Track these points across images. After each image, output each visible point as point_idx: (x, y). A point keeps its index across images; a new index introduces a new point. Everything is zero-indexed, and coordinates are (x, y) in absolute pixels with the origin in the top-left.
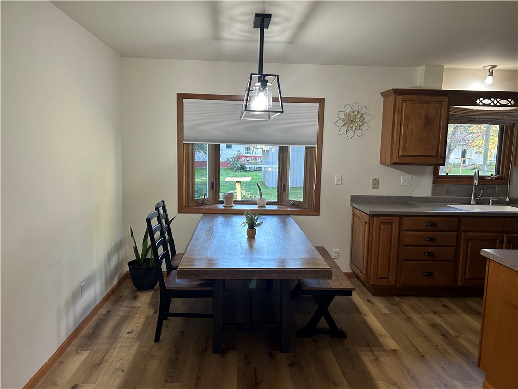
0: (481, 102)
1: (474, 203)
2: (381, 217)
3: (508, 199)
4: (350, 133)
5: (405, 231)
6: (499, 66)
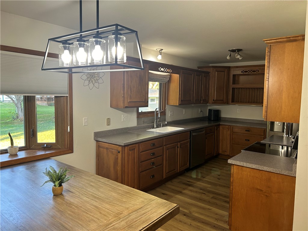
0: (160, 69)
1: (156, 127)
2: (129, 146)
3: (166, 123)
4: (91, 85)
5: (141, 152)
6: (164, 49)
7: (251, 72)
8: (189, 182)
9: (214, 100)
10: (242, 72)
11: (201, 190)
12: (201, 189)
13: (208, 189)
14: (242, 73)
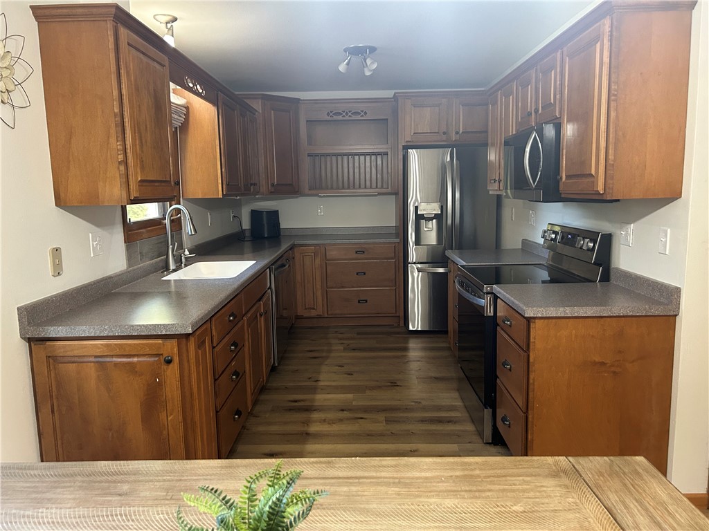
0: (187, 81)
2: (197, 333)
3: (187, 252)
5: (215, 347)
7: (350, 116)
8: (296, 401)
9: (273, 185)
10: (328, 114)
11: (345, 412)
12: (343, 410)
13: (354, 404)
14: (329, 118)
